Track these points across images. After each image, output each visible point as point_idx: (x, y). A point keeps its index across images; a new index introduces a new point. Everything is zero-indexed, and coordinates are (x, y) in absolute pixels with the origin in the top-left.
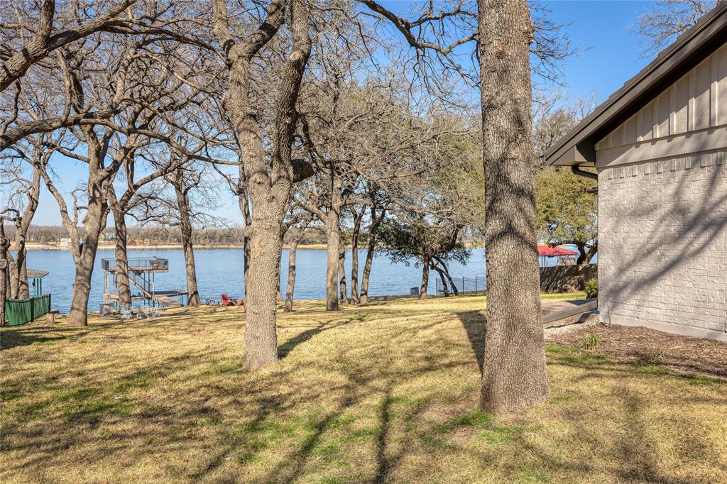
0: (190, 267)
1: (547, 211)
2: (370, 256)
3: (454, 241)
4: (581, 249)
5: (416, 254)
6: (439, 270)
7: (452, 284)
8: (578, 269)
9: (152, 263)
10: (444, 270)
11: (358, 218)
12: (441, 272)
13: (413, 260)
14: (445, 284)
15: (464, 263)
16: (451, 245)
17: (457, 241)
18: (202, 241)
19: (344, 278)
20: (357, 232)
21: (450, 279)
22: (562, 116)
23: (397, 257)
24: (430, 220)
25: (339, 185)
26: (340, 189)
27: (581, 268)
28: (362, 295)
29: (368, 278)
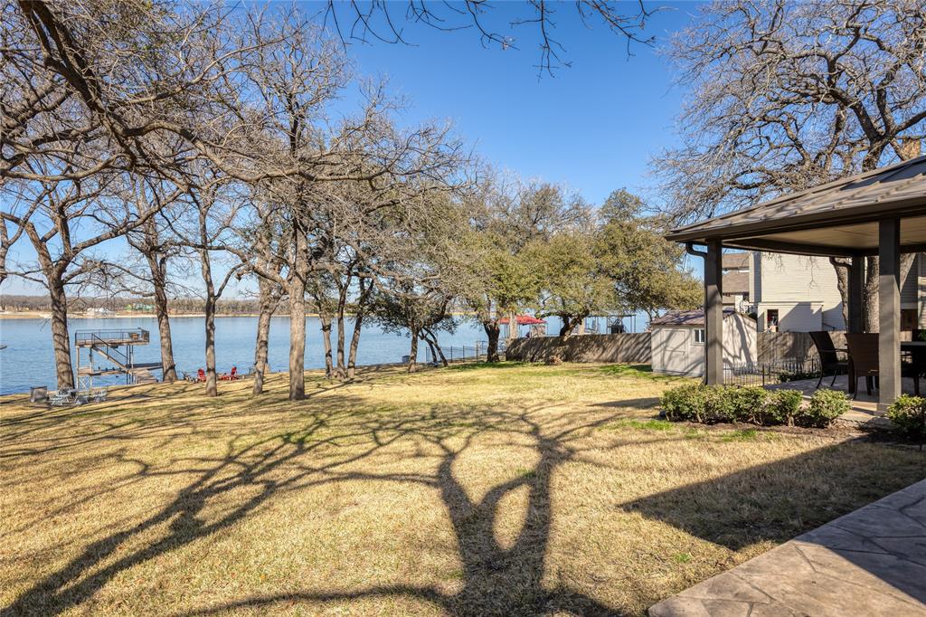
0: (165, 340)
1: (538, 282)
2: (358, 327)
3: (443, 312)
4: (566, 321)
5: (407, 325)
6: (428, 341)
7: (441, 353)
8: (562, 340)
9: (131, 335)
10: (433, 340)
11: (343, 289)
12: (430, 343)
13: (405, 330)
14: (434, 354)
15: (452, 333)
16: (440, 316)
17: (446, 313)
19: (330, 351)
20: (342, 302)
21: (439, 349)
22: (548, 191)
23: (389, 327)
24: (419, 290)
25: (304, 247)
26: (306, 251)
27: (566, 339)
28: (349, 367)
29: (356, 349)
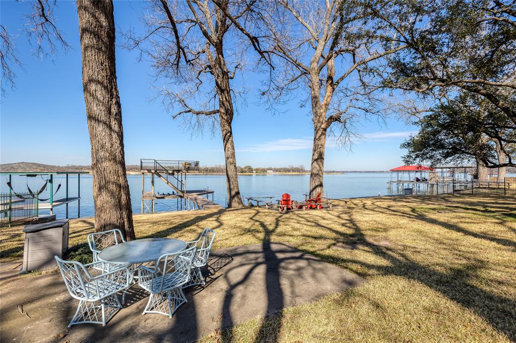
9: (184, 165)
18: (203, 172)
